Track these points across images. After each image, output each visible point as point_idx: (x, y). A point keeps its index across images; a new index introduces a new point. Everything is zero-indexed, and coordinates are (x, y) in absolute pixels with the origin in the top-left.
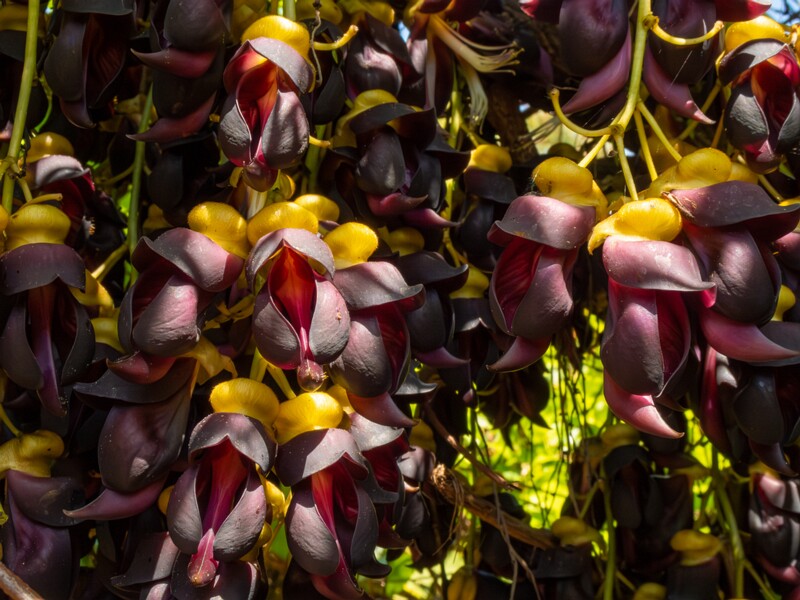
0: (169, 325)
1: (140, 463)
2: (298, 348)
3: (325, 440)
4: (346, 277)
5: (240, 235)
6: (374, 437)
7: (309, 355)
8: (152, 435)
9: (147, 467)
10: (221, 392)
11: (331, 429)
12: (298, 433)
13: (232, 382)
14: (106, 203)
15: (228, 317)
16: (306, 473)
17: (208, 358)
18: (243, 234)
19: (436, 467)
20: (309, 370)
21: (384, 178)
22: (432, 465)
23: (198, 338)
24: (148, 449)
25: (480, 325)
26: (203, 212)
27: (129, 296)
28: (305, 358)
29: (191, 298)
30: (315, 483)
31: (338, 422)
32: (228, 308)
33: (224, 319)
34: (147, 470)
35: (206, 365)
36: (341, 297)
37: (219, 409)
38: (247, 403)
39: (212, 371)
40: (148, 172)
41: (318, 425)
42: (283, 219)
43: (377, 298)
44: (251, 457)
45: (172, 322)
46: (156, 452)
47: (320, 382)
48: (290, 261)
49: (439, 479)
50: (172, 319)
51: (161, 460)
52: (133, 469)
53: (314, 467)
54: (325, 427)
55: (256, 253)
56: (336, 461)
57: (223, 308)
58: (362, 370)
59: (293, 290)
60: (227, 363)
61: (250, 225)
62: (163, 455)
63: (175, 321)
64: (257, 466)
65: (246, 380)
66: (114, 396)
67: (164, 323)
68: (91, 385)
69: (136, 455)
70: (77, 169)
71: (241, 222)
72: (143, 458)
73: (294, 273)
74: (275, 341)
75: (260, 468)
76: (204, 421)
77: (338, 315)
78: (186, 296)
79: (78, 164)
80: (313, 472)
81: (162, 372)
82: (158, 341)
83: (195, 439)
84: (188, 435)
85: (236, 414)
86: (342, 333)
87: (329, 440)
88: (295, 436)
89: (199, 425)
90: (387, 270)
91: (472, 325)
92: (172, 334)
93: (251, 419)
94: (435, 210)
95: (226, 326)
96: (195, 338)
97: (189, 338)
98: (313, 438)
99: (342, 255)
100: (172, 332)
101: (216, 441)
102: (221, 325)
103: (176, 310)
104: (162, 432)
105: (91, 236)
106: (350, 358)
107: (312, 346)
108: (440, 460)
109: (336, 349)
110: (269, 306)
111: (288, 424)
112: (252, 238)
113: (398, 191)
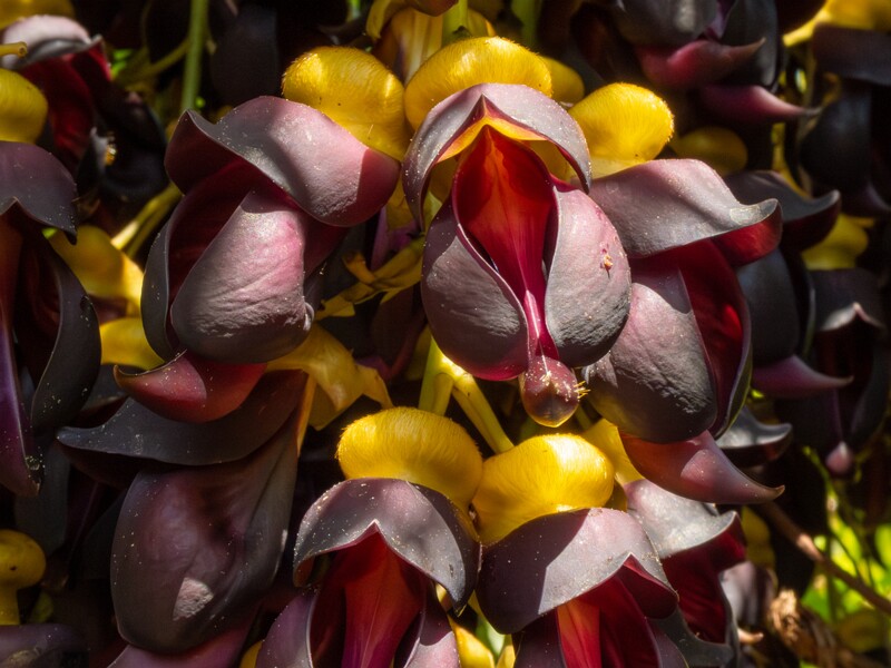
0: (246, 292)
1: (195, 591)
2: (523, 330)
3: (583, 532)
4: (613, 191)
5: (390, 112)
6: (674, 531)
7: (547, 346)
8: (219, 531)
9: (209, 597)
10: (362, 439)
11: (593, 510)
12: (523, 522)
13: (382, 416)
14: (138, 113)
15: (370, 285)
16: (547, 604)
17: (330, 370)
18: (395, 110)
19: (777, 595)
20: (547, 377)
21: (674, 12)
22: (770, 593)
23: (307, 323)
24: (211, 560)
25: (857, 318)
26: (312, 68)
27: (162, 237)
28: (538, 353)
29: (290, 236)
30: (564, 626)
31: (606, 497)
32: (369, 266)
33: (362, 292)
34: (209, 606)
35: (326, 384)
36: (608, 223)
37: (356, 471)
38: (415, 460)
39: (340, 398)
40: (212, 47)
41: (563, 503)
42: (479, 70)
43: (681, 232)
44: (427, 571)
45: (250, 288)
46: (229, 567)
47: (572, 402)
48: (495, 160)
49: (785, 621)
50: (250, 281)
51: (237, 584)
52: (179, 603)
53: (565, 589)
54: (581, 506)
55: (425, 137)
56: (609, 575)
57: (358, 267)
58: (654, 384)
59: (505, 217)
60: (371, 380)
61: (410, 88)
62: (242, 575)
63: (257, 284)
64: (440, 592)
65: (411, 412)
66: (138, 453)
67: (234, 288)
68: (93, 432)
69: (187, 572)
70: (77, 40)
71: (390, 84)
72: (202, 579)
73: (505, 185)
74: (473, 319)
75: (448, 594)
76: (325, 497)
77: (605, 259)
78: (281, 233)
79: (81, 33)
80: (562, 601)
81: (236, 397)
82: (223, 329)
83: (308, 537)
84: (294, 527)
85: (391, 482)
86: (615, 299)
87: (591, 530)
88: (517, 526)
89: (316, 508)
90: (698, 175)
91: (842, 318)
92: (250, 313)
93: (424, 490)
94: (769, 88)
95: (367, 310)
96: (302, 322)
97: (289, 321)
98: (557, 530)
99: (601, 151)
100: (252, 308)
101: (352, 537)
102: (357, 308)
103: (260, 261)
104: (240, 526)
105: (108, 167)
106: (628, 359)
107: (553, 325)
108: (785, 584)
109: (603, 333)
110: (456, 245)
111: (501, 501)
112: (414, 115)
113: (702, 37)
